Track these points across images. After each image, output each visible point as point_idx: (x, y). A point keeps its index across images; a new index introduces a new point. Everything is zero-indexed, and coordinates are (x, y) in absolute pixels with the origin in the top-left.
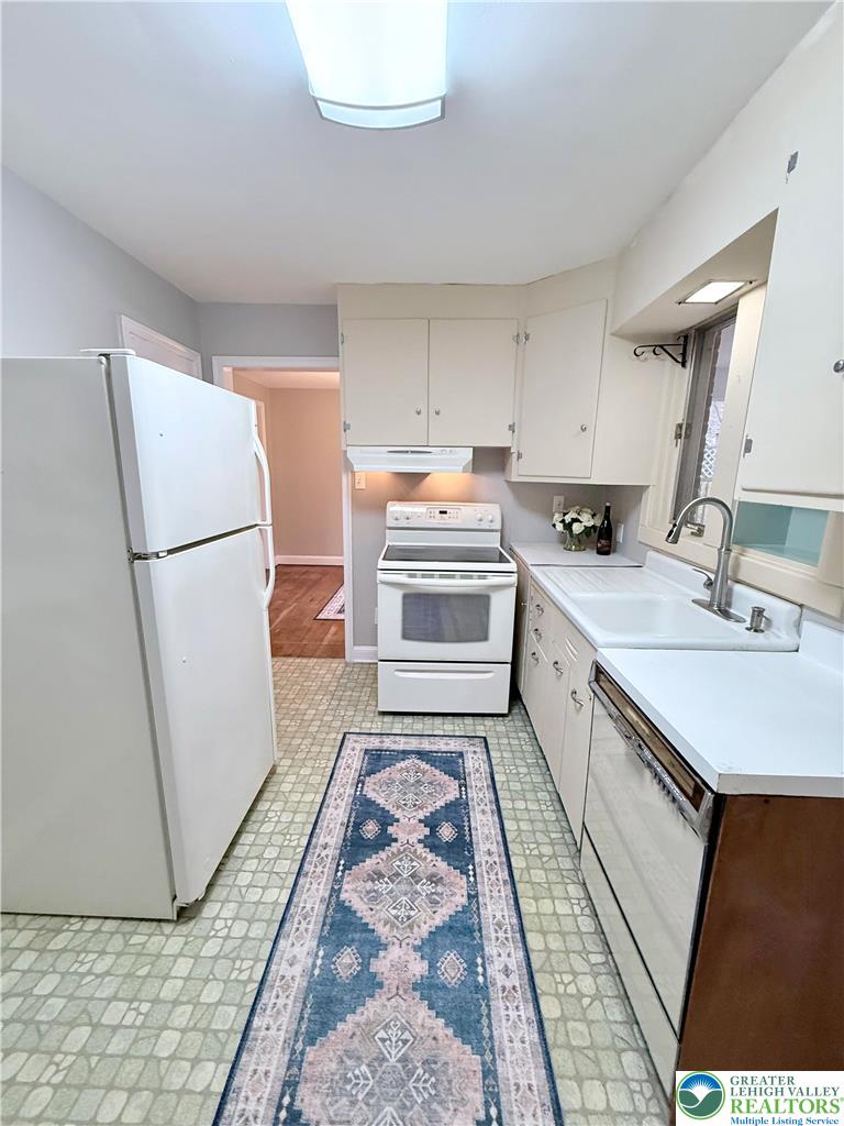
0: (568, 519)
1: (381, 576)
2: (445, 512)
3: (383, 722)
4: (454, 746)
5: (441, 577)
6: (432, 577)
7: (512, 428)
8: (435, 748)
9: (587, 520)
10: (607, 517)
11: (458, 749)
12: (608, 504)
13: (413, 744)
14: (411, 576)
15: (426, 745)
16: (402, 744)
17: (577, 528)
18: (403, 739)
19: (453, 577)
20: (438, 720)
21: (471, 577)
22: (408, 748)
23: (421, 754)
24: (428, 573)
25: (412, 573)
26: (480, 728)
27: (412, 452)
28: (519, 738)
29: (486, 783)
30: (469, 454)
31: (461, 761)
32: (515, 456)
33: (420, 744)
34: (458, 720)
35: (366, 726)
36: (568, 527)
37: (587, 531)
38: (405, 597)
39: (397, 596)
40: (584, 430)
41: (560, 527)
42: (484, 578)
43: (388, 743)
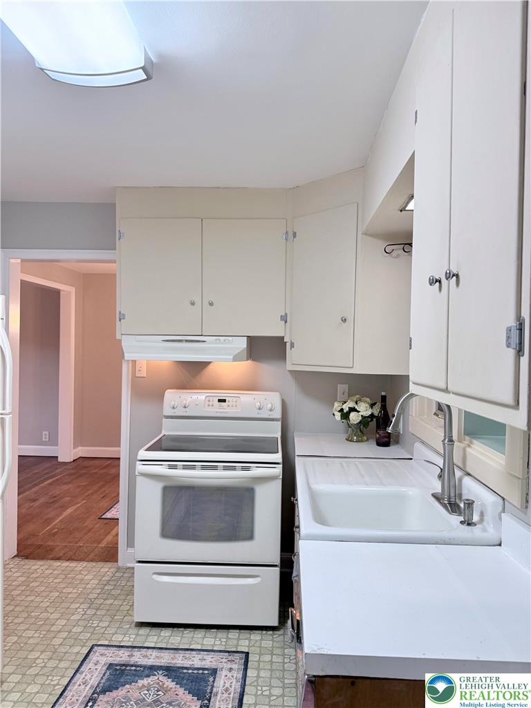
0: (346, 408)
1: (140, 467)
2: (224, 401)
3: (137, 635)
4: (209, 661)
5: (203, 468)
6: (193, 468)
7: (284, 319)
8: (187, 663)
9: (364, 410)
10: (384, 407)
11: (213, 665)
12: (383, 394)
13: (165, 659)
14: (171, 467)
15: (179, 660)
16: (152, 659)
17: (354, 418)
18: (155, 653)
19: (215, 468)
20: (200, 634)
21: (234, 469)
22: (157, 663)
23: (170, 671)
24: (189, 465)
25: (173, 464)
26: (243, 642)
27: (186, 341)
29: (232, 704)
30: (242, 344)
31: (211, 679)
32: (288, 345)
33: (173, 658)
34: (222, 634)
35: (117, 639)
36: (345, 416)
37: (365, 421)
38: (165, 489)
39: (156, 490)
40: (344, 320)
41: (338, 416)
42: (247, 469)
43: (138, 658)
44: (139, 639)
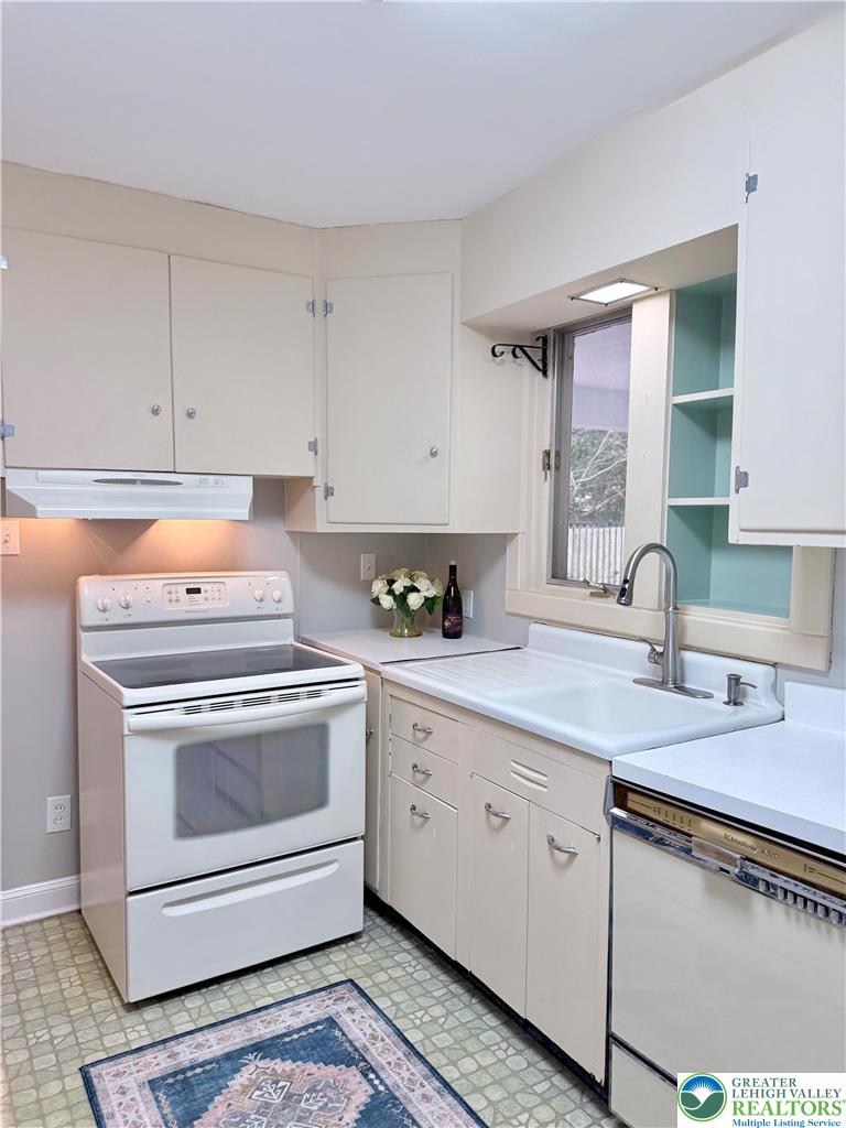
0: (398, 587)
1: (132, 720)
2: (198, 591)
3: (146, 1023)
4: (309, 1012)
5: (247, 703)
6: (229, 706)
7: (313, 447)
8: (280, 1028)
9: (428, 588)
10: (453, 582)
11: (320, 1014)
12: (453, 563)
13: (236, 1037)
14: (189, 711)
15: (261, 1029)
16: (214, 1045)
17: (414, 601)
18: (211, 1036)
20: (250, 982)
22: (229, 1046)
23: (263, 1049)
24: (222, 702)
25: (192, 705)
26: (333, 967)
27: (144, 482)
28: (399, 964)
29: (400, 1051)
30: (247, 487)
31: (337, 1033)
32: (319, 493)
33: (249, 1031)
34: (285, 970)
35: (115, 1042)
36: (401, 599)
38: (181, 753)
39: (165, 753)
40: (433, 454)
41: (387, 602)
42: (316, 694)
43: (186, 1053)
44: (155, 1027)
